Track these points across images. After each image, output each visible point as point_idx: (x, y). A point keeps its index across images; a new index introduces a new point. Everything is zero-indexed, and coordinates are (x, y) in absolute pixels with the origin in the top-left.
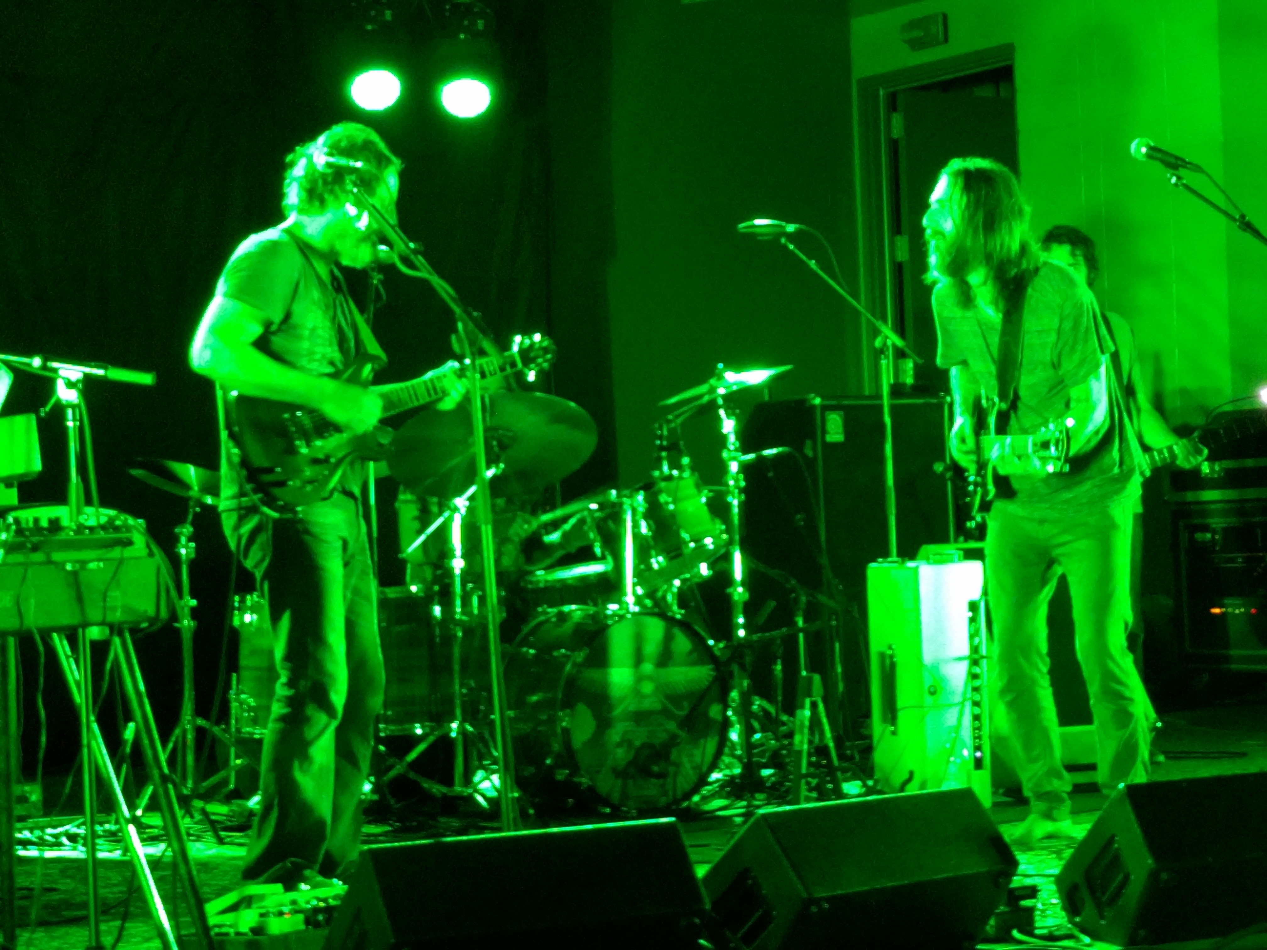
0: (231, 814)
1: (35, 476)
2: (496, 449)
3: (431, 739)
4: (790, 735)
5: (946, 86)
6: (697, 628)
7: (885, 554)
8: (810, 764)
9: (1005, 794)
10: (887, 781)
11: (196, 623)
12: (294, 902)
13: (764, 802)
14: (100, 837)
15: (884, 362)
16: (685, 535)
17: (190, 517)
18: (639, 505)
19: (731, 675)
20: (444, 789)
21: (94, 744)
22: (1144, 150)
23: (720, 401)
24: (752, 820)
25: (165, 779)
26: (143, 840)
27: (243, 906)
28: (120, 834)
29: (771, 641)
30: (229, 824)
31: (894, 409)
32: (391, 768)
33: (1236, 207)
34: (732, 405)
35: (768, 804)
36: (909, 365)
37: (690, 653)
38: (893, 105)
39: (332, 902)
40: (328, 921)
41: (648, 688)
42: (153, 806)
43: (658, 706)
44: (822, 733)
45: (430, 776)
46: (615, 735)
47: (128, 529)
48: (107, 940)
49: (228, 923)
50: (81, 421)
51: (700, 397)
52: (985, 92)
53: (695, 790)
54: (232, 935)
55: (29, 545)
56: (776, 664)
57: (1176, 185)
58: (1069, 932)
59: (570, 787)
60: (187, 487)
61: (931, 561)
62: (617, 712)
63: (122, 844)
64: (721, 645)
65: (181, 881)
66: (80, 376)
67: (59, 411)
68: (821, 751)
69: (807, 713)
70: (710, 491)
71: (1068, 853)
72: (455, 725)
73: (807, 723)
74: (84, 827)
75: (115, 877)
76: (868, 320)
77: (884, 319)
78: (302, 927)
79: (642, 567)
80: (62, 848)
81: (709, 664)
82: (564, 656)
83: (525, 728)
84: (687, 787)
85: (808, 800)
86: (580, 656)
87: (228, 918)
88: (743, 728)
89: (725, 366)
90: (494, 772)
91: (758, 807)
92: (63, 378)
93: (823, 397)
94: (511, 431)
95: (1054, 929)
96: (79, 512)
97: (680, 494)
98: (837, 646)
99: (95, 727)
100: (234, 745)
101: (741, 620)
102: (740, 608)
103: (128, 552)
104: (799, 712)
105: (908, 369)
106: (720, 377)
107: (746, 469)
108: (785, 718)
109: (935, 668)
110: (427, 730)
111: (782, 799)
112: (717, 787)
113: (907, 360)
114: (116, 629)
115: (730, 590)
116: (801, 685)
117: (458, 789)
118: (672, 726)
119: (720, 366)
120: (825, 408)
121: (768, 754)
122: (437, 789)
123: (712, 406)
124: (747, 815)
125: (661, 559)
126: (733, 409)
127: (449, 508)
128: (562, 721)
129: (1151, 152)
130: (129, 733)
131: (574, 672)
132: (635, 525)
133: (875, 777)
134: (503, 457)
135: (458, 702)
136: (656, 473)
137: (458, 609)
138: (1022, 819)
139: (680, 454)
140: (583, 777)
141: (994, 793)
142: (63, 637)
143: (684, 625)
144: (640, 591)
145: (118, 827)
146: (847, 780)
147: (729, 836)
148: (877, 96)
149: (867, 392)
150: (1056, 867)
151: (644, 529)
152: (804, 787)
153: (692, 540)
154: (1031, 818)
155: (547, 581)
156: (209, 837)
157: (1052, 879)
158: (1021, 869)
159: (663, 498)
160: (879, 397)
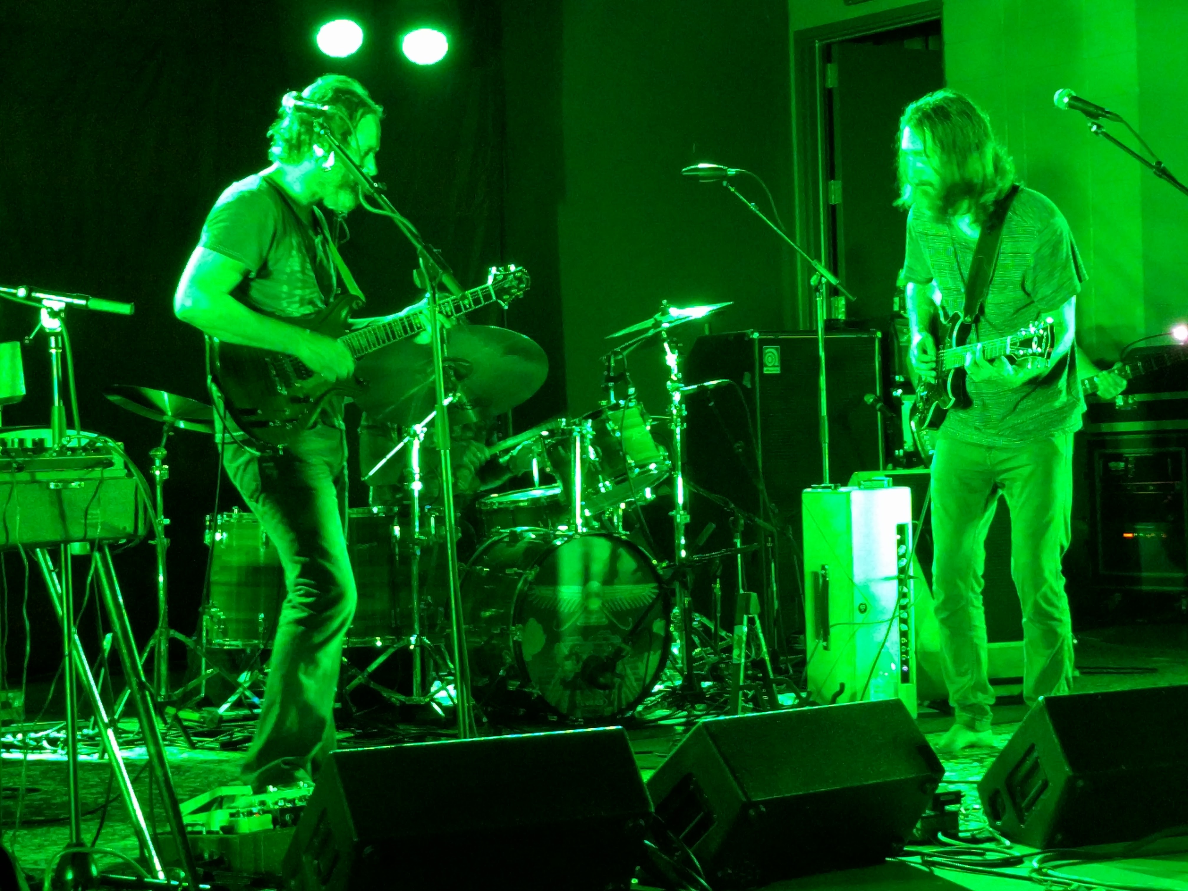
0: (202, 720)
1: (19, 400)
2: (453, 379)
3: (391, 651)
4: (729, 649)
5: (878, 39)
6: (641, 548)
7: (819, 480)
8: (747, 677)
9: (929, 706)
10: (819, 693)
11: (169, 540)
12: (263, 803)
13: (704, 712)
14: (80, 741)
15: (819, 300)
16: (630, 461)
17: (164, 441)
18: (588, 432)
19: (673, 593)
20: (402, 698)
21: (74, 653)
22: (1066, 100)
23: (665, 335)
24: (694, 728)
25: (142, 686)
26: (120, 744)
27: (214, 807)
28: (97, 739)
29: (711, 561)
30: (201, 729)
31: (828, 343)
32: (354, 677)
33: (1152, 155)
34: (675, 339)
35: (707, 714)
36: (841, 302)
37: (635, 571)
38: (827, 57)
39: (299, 804)
40: (295, 822)
41: (595, 604)
42: (130, 711)
43: (605, 622)
44: (759, 648)
45: (390, 686)
46: (564, 648)
47: (108, 451)
48: (87, 838)
49: (201, 822)
50: (63, 348)
51: (647, 330)
52: (915, 44)
53: (639, 700)
54: (204, 833)
55: (14, 465)
56: (715, 583)
57: (1096, 133)
58: (990, 835)
59: (520, 697)
60: (161, 412)
61: (862, 487)
62: (566, 627)
63: (100, 748)
64: (664, 565)
65: (157, 782)
66: (62, 306)
67: (43, 337)
68: (757, 664)
69: (745, 629)
70: (654, 420)
71: (989, 761)
72: (413, 639)
73: (744, 638)
74: (64, 731)
75: (94, 780)
76: (804, 260)
77: (818, 258)
78: (271, 826)
79: (590, 490)
80: (42, 751)
81: (650, 582)
82: (516, 574)
83: (480, 641)
84: (631, 699)
85: (745, 710)
86: (531, 574)
87: (201, 818)
88: (684, 643)
89: (668, 303)
90: (449, 683)
91: (699, 717)
92: (47, 308)
93: (760, 333)
94: (467, 362)
95: (975, 832)
96: (61, 435)
97: (626, 422)
98: (773, 565)
99: (76, 637)
100: (205, 656)
101: (683, 541)
102: (682, 529)
103: (108, 473)
104: (737, 628)
105: (840, 306)
106: (664, 313)
107: (689, 400)
108: (723, 633)
109: (866, 587)
110: (388, 643)
111: (720, 709)
112: (658, 698)
113: (840, 298)
114: (96, 545)
115: (673, 513)
116: (740, 603)
117: (417, 698)
118: (617, 640)
119: (664, 302)
120: (763, 342)
121: (707, 667)
122: (397, 698)
123: (656, 340)
124: (688, 724)
125: (607, 483)
126: (676, 343)
127: (409, 434)
128: (516, 634)
129: (1073, 102)
130: (107, 642)
131: (526, 588)
132: (584, 451)
133: (809, 690)
134: (459, 387)
135: (416, 617)
136: (604, 403)
137: (417, 530)
138: (946, 730)
139: (627, 385)
140: (534, 688)
141: (920, 705)
142: (46, 552)
143: (631, 547)
144: (587, 513)
145: (97, 730)
146: (781, 692)
147: (671, 743)
148: (815, 47)
149: (801, 327)
150: (977, 774)
151: (592, 454)
152: (741, 698)
153: (636, 467)
154: (955, 727)
155: (500, 503)
156: (182, 741)
157: (975, 786)
158: (947, 776)
159: (610, 426)
160: (816, 332)
